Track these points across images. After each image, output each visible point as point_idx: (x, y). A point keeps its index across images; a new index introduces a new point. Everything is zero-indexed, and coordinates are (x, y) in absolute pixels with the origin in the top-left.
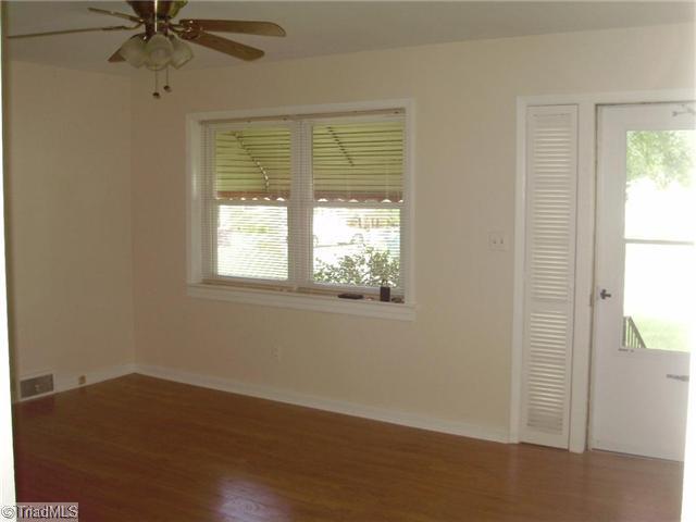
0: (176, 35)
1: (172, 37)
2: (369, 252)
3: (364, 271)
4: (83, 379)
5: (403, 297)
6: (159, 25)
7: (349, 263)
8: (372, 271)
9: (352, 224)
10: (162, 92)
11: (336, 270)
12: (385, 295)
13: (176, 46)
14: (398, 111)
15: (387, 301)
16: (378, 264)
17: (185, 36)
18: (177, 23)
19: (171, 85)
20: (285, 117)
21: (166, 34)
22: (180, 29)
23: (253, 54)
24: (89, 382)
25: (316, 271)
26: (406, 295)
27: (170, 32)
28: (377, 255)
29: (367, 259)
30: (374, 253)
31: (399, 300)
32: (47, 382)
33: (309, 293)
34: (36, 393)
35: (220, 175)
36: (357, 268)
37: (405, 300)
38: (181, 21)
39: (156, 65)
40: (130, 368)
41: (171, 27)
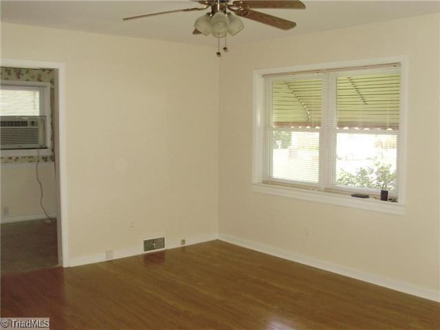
0: (233, 13)
1: (229, 14)
2: (377, 165)
3: (373, 178)
4: (183, 241)
5: (397, 198)
6: (220, 6)
7: (363, 172)
8: (378, 178)
9: (377, 145)
10: (222, 51)
11: (353, 177)
12: (384, 196)
13: (232, 20)
14: (395, 65)
15: (386, 200)
16: (383, 174)
17: (239, 13)
18: (232, 4)
19: (229, 48)
20: (318, 71)
21: (225, 12)
22: (236, 8)
23: (286, 25)
24: (188, 243)
25: (338, 177)
26: (399, 196)
27: (228, 11)
28: (382, 168)
29: (375, 170)
30: (380, 166)
31: (394, 200)
32: (161, 242)
33: (332, 192)
34: (154, 249)
35: (276, 111)
36: (368, 176)
37: (399, 200)
38: (234, 2)
39: (219, 34)
40: (215, 236)
41: (229, 7)
